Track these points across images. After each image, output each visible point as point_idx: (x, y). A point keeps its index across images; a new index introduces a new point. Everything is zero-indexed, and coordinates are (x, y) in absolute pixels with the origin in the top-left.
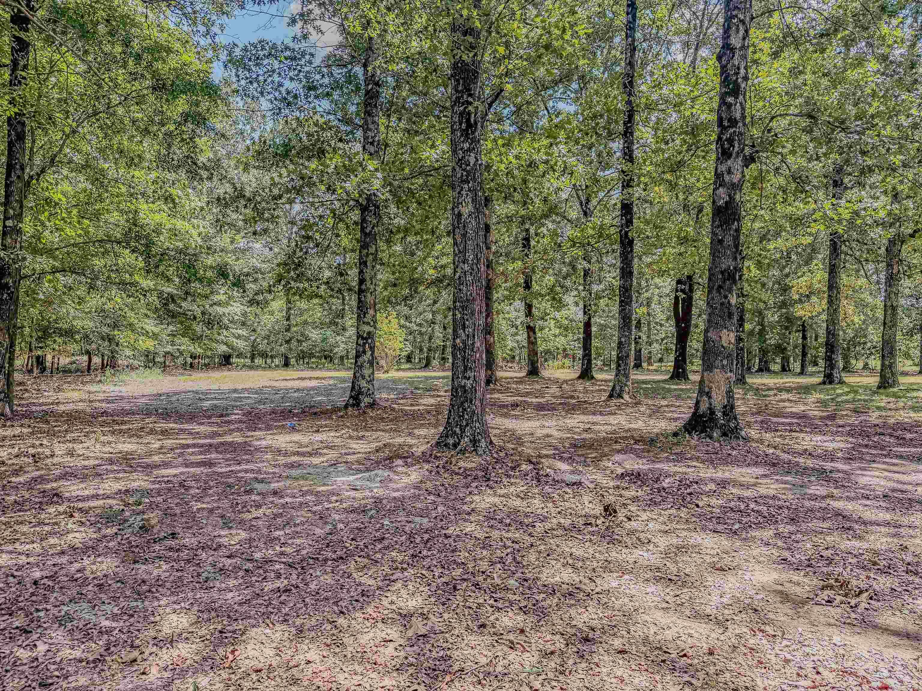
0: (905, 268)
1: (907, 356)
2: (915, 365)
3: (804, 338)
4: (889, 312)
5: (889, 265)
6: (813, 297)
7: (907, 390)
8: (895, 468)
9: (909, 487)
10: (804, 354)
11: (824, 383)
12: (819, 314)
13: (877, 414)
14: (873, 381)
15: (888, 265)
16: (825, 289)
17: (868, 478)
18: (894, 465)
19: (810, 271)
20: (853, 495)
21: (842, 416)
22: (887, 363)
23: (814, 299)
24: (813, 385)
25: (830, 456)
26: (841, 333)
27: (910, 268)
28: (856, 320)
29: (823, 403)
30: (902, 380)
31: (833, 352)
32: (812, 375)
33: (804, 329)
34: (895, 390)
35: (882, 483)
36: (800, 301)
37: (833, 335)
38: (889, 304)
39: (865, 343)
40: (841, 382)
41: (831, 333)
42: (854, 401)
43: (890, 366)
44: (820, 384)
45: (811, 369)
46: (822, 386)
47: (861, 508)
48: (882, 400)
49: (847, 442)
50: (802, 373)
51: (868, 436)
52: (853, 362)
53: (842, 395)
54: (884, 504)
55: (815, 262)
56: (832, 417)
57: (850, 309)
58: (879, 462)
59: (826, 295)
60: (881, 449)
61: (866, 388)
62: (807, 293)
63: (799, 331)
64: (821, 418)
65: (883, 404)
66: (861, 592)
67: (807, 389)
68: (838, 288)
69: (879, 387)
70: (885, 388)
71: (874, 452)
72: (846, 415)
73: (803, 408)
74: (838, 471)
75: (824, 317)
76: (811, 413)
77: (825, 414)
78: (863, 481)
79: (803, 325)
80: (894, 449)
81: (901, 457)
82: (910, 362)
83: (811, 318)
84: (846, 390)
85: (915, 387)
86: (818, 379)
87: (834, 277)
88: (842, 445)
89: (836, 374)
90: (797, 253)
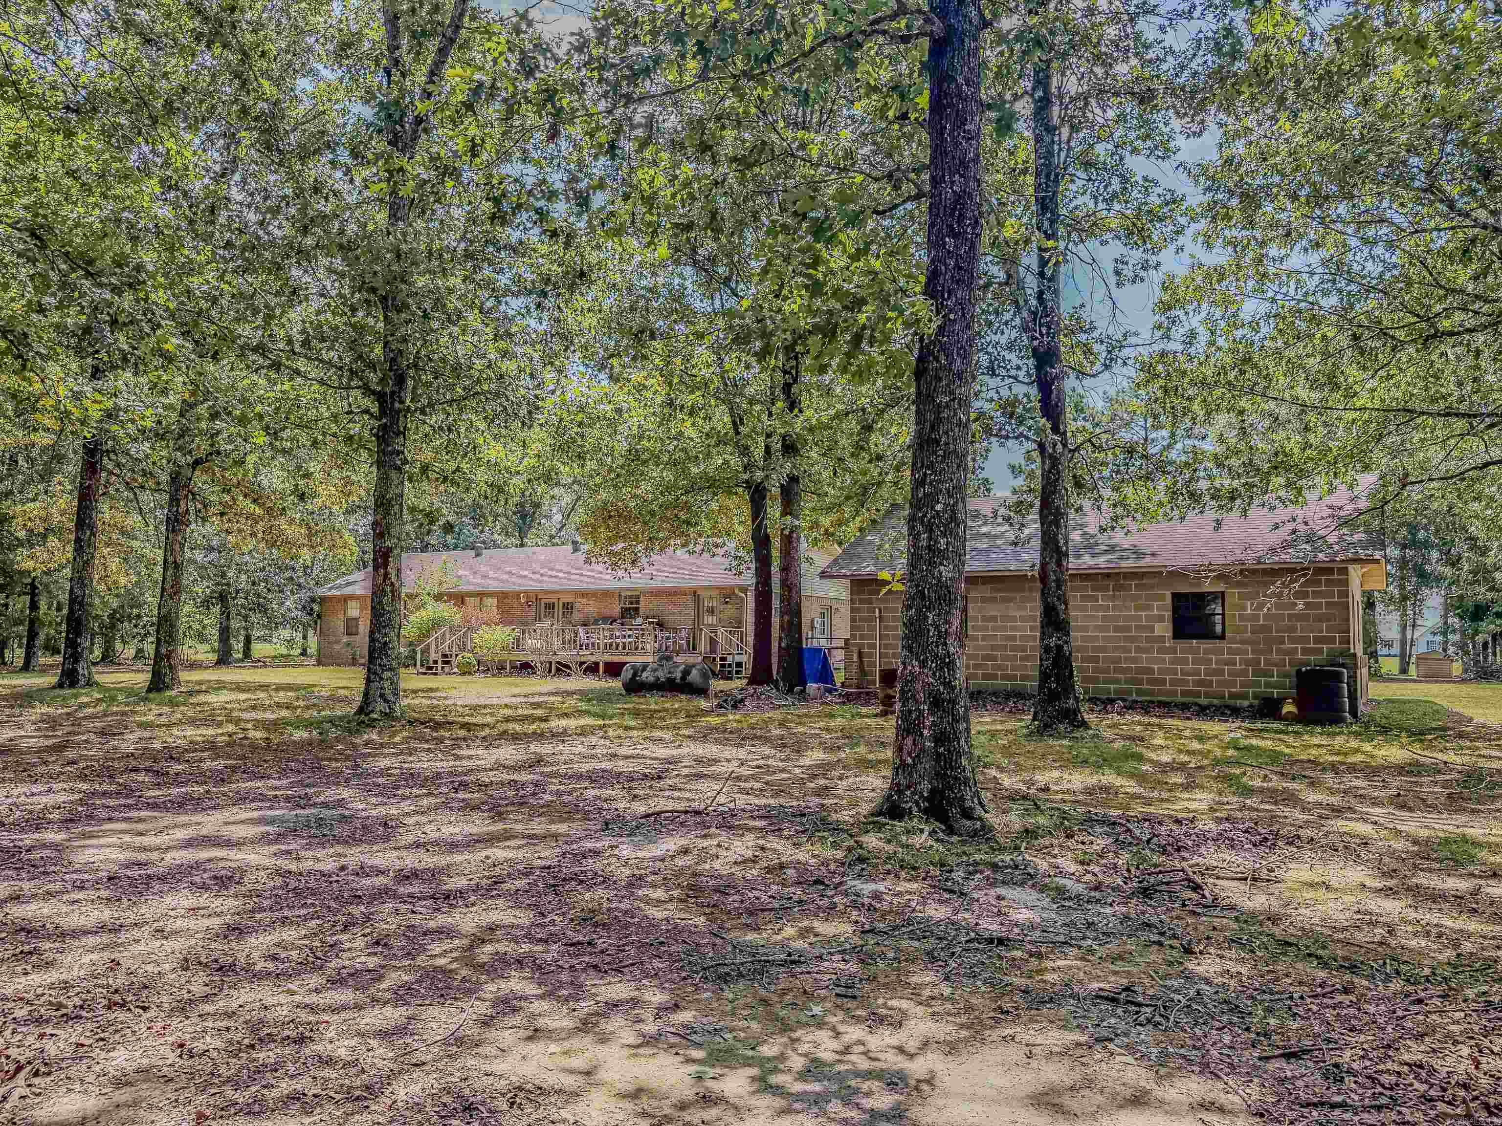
0: (199, 506)
1: (201, 637)
2: (214, 651)
3: (34, 606)
4: (171, 572)
5: (174, 500)
6: (51, 537)
7: (191, 693)
8: (141, 827)
9: (154, 856)
10: (32, 635)
11: (60, 685)
12: (62, 567)
13: (138, 733)
14: (141, 678)
15: (171, 500)
16: (71, 525)
17: (92, 851)
18: (140, 820)
19: (46, 492)
20: (58, 886)
21: (78, 743)
22: (164, 651)
23: (53, 542)
24: (41, 690)
25: (37, 822)
26: (97, 601)
27: (205, 507)
28: (123, 581)
29: (53, 723)
30: (185, 676)
31: (78, 634)
32: (44, 670)
33: (33, 591)
34: (173, 693)
35: (113, 856)
36: (30, 543)
37: (81, 604)
38: (171, 559)
39: (139, 616)
40: (90, 683)
41: (78, 603)
42: (105, 715)
43: (168, 656)
44: (54, 687)
45: (43, 659)
46: (57, 692)
47: (65, 909)
48: (151, 713)
49: (72, 791)
50: (26, 667)
51: (110, 776)
52: (118, 646)
53: (87, 705)
54: (104, 894)
55: (59, 478)
56: (59, 748)
57: (114, 564)
58: (118, 820)
59: (73, 537)
60: (127, 797)
61: (130, 692)
62: (42, 530)
63: (25, 594)
64: (40, 750)
65: (150, 718)
66: (19, 1069)
67: (25, 698)
68: (92, 527)
69: (149, 690)
70: (159, 690)
71: (112, 803)
72: (86, 741)
73: (11, 734)
74: (44, 846)
75: (67, 572)
76: (23, 744)
77: (49, 742)
78: (81, 858)
79: (33, 587)
80: (147, 794)
81: (154, 806)
82: (207, 647)
83: (48, 573)
84: (97, 695)
85: (204, 688)
86: (51, 679)
87: (87, 507)
88: (61, 798)
89: (82, 669)
90: (29, 459)
